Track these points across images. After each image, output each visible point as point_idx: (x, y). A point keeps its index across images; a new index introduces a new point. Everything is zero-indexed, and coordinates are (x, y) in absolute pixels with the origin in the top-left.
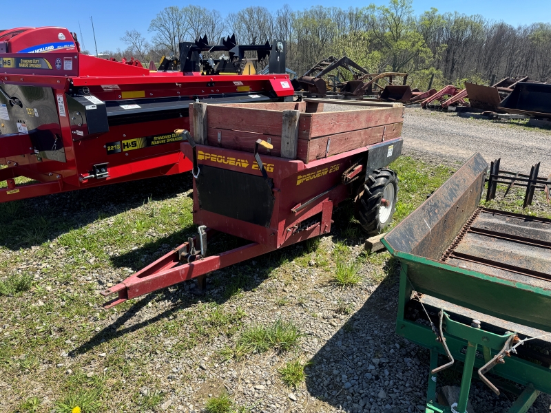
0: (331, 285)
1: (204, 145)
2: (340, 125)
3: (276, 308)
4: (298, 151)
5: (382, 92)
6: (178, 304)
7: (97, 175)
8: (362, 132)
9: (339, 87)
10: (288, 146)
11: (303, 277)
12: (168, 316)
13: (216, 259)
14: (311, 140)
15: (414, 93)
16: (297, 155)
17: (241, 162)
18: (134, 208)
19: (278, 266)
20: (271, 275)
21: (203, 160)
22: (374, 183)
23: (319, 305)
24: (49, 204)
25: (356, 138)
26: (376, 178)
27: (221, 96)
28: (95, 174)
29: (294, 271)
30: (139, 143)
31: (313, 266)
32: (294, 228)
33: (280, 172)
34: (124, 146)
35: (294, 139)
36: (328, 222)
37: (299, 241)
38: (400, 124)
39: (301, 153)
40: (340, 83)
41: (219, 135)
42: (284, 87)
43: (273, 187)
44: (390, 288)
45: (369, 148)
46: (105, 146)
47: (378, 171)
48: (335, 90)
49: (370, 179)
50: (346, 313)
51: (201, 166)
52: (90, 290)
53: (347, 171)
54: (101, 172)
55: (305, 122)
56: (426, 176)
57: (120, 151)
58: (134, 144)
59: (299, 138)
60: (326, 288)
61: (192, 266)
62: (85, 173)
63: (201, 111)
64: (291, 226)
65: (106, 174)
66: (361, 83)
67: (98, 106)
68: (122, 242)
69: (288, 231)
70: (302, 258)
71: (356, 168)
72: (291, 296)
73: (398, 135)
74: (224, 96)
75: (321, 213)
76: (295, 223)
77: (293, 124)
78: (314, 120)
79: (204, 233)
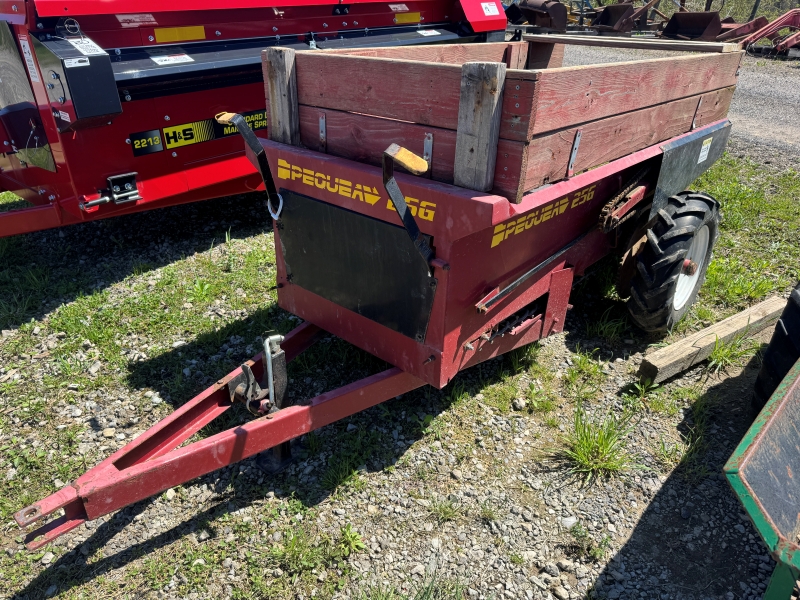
0: (559, 469)
1: (293, 145)
2: (606, 99)
3: (429, 527)
4: (497, 169)
5: (665, 25)
6: (226, 496)
7: (116, 196)
8: (654, 112)
9: (588, 16)
10: (472, 158)
11: (498, 440)
12: (197, 530)
13: (302, 412)
14: (533, 142)
15: (724, 26)
16: (495, 179)
17: (363, 191)
18: (200, 250)
19: (447, 407)
20: (429, 430)
21: (289, 180)
22: (669, 227)
23: (529, 526)
24: (64, 238)
25: (640, 127)
26: (676, 216)
27: (362, 34)
28: (110, 195)
29: (479, 423)
30: (199, 132)
31: (520, 410)
32: (481, 339)
33: (449, 224)
34: (169, 138)
35: (487, 141)
36: (559, 310)
37: (494, 355)
38: (730, 89)
39: (504, 177)
40: (592, 10)
41: (322, 122)
42: (487, 13)
43: (433, 256)
44: (694, 487)
45: (664, 147)
46: (128, 140)
47: (681, 200)
48: (581, 22)
49: (660, 218)
50: (592, 559)
51: (285, 193)
52: (70, 442)
53: (611, 204)
54: (123, 190)
55: (519, 94)
56: (760, 192)
57: (160, 148)
58: (188, 134)
59: (500, 138)
60: (547, 478)
61: (242, 436)
62: (91, 193)
63: (283, 68)
64: (474, 336)
65: (134, 195)
66: (629, 9)
67: (92, 59)
68: (160, 326)
69: (466, 349)
70: (497, 387)
71: (632, 195)
72: (468, 495)
73: (722, 113)
74: (370, 34)
75: (545, 297)
76: (485, 328)
77: (485, 101)
78: (542, 89)
79: (280, 351)
